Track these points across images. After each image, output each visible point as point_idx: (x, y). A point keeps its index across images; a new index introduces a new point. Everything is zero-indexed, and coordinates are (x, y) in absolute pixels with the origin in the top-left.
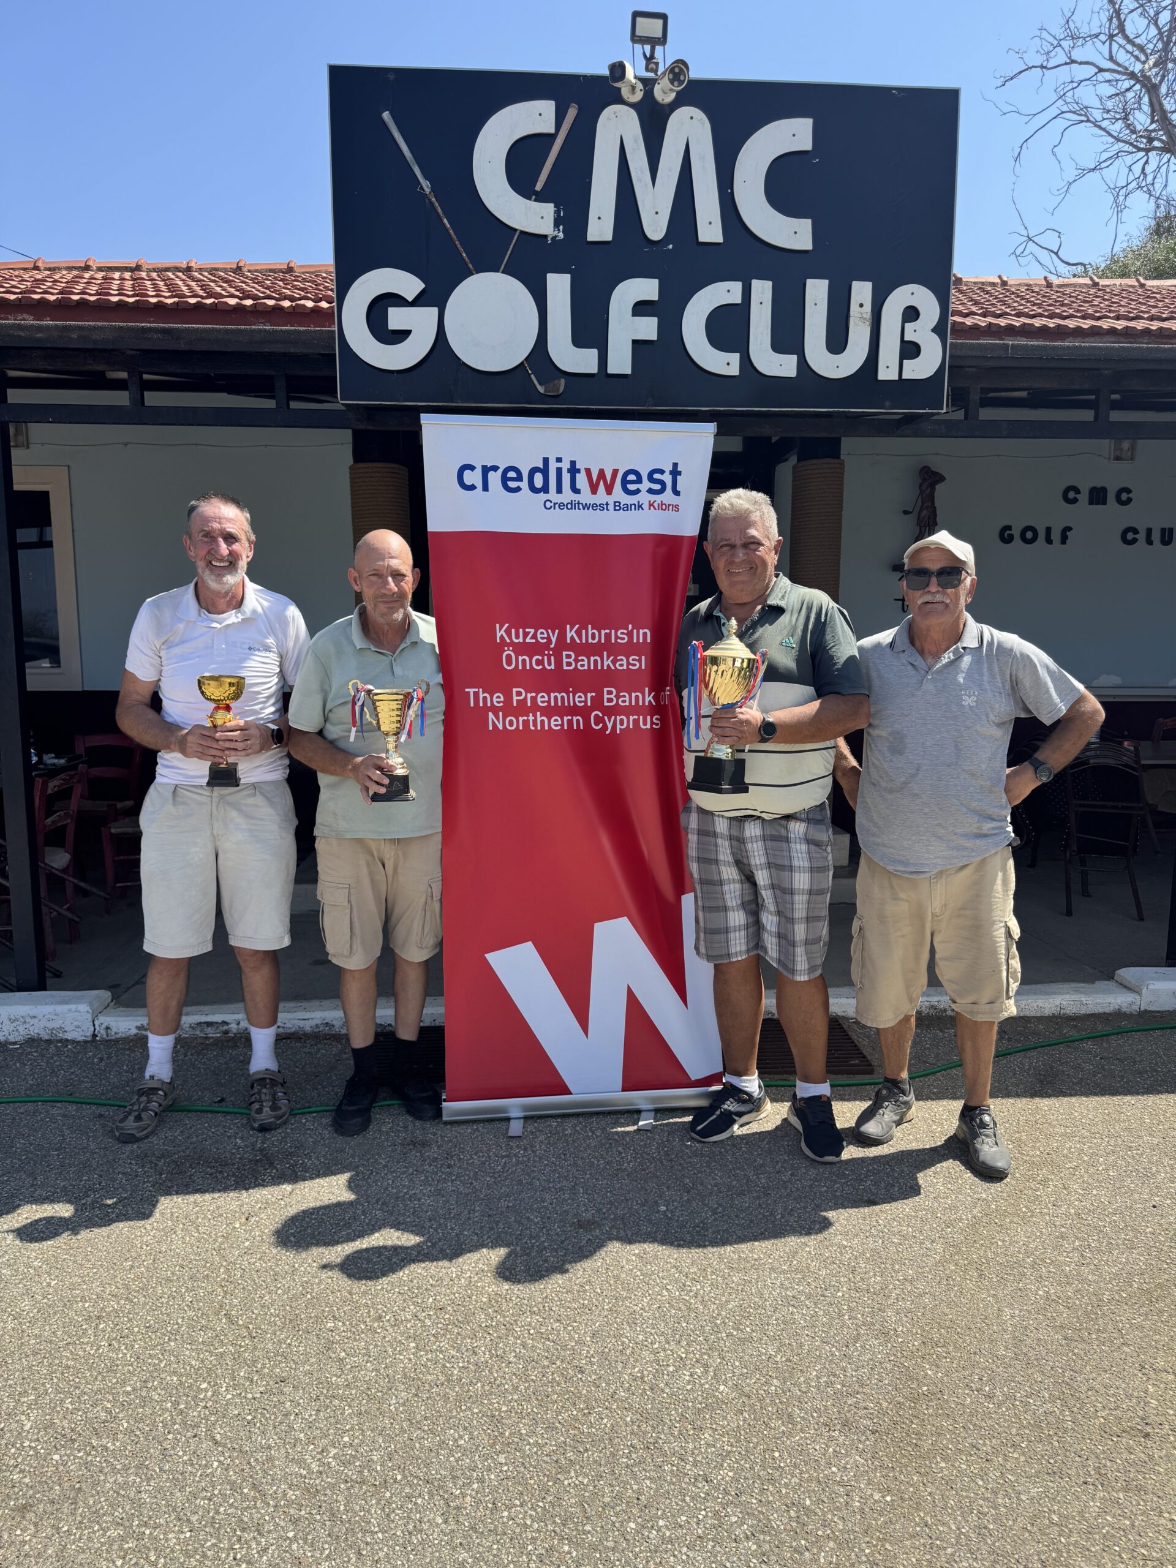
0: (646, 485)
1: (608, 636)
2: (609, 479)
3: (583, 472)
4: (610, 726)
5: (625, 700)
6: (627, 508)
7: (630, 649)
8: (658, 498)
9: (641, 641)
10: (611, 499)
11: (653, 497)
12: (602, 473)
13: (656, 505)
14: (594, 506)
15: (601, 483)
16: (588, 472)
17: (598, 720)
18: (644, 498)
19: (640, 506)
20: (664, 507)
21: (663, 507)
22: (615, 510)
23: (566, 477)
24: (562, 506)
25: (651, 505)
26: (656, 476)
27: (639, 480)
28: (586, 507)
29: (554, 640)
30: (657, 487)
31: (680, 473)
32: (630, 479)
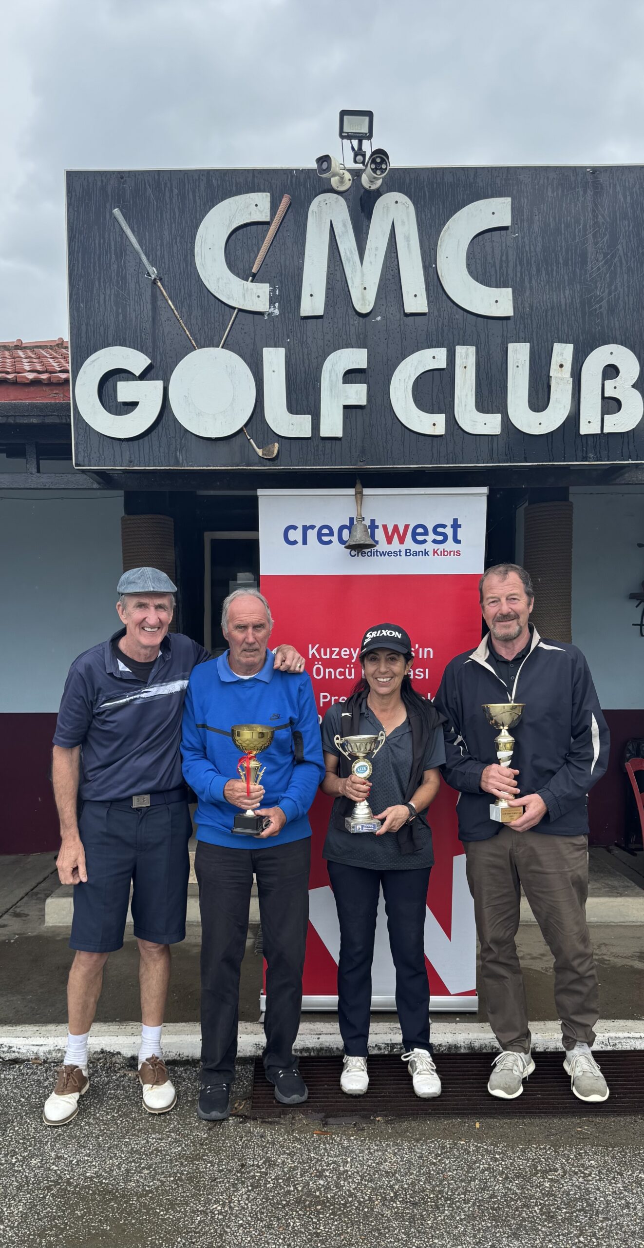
0: (431, 536)
2: (401, 532)
3: (381, 528)
6: (416, 554)
8: (441, 547)
9: (425, 657)
10: (403, 548)
11: (436, 546)
12: (396, 528)
13: (439, 552)
14: (389, 553)
15: (396, 536)
16: (385, 527)
18: (430, 546)
19: (426, 553)
20: (446, 553)
21: (444, 553)
22: (406, 555)
25: (435, 552)
26: (440, 530)
27: (426, 533)
30: (440, 538)
31: (460, 526)
32: (418, 532)
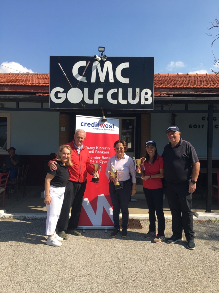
1: (103, 148)
4: (103, 162)
5: (105, 158)
6: (106, 130)
7: (106, 150)
8: (111, 129)
10: (104, 128)
11: (110, 129)
14: (101, 129)
15: (102, 126)
16: (100, 124)
17: (101, 161)
18: (109, 128)
19: (108, 130)
22: (104, 130)
23: (97, 125)
24: (96, 129)
25: (110, 130)
27: (108, 126)
28: (100, 129)
29: (94, 149)
30: (111, 127)
31: (114, 125)
